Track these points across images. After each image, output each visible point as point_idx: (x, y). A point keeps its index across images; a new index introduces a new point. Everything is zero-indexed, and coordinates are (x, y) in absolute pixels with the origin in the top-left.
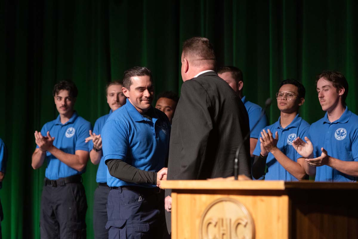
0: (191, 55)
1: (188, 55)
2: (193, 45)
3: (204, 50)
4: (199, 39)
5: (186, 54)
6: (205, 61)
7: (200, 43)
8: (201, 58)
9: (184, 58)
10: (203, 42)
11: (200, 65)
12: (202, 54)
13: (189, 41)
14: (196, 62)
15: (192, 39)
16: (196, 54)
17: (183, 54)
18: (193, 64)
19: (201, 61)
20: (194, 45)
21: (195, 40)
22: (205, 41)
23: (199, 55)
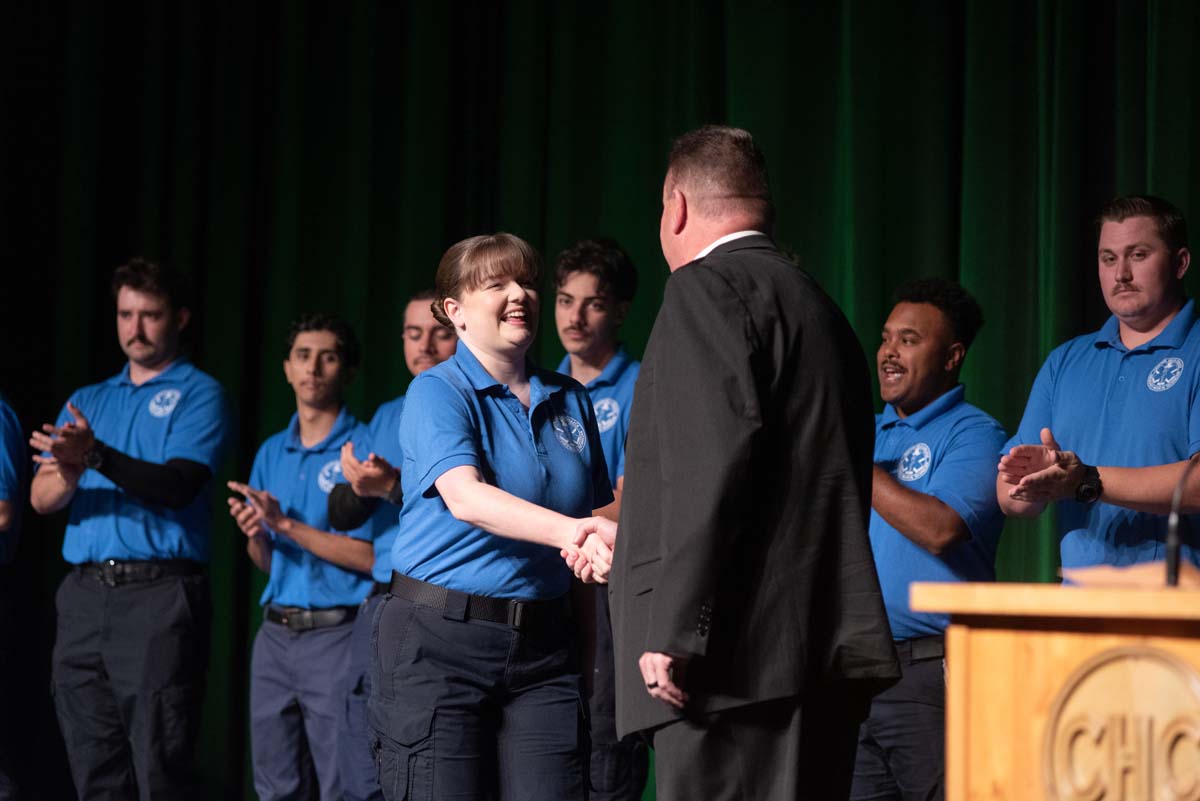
0: (697, 181)
1: (688, 181)
2: (706, 149)
3: (736, 165)
4: (724, 131)
5: (679, 175)
6: (740, 200)
7: (726, 146)
8: (727, 192)
9: (673, 187)
10: (737, 141)
11: (720, 214)
12: (731, 177)
13: (691, 137)
14: (709, 203)
15: (700, 132)
16: (713, 180)
17: (670, 177)
18: (700, 209)
19: (725, 200)
20: (708, 150)
21: (710, 135)
22: (740, 139)
23: (722, 182)
